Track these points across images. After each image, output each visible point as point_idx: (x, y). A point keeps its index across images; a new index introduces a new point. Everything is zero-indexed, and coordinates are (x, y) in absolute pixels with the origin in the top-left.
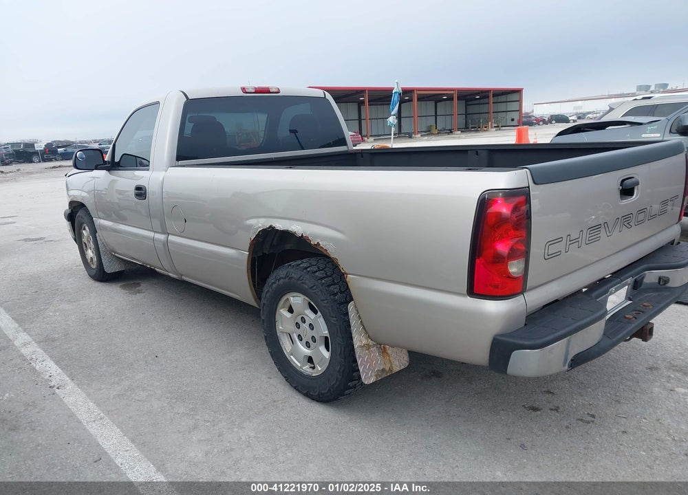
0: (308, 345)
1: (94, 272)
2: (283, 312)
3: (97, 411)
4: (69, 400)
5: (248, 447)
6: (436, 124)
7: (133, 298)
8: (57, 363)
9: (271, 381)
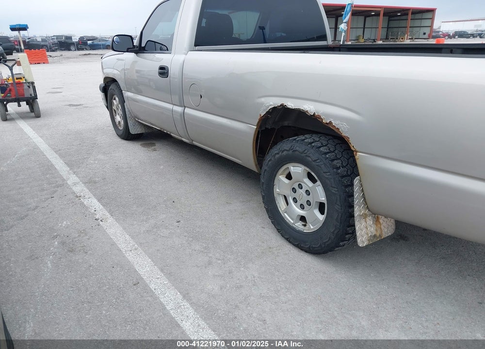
0: (302, 207)
1: (121, 133)
2: (281, 178)
3: (132, 242)
4: (110, 231)
5: (254, 285)
6: (363, 34)
7: (152, 155)
8: (99, 201)
9: (265, 231)
